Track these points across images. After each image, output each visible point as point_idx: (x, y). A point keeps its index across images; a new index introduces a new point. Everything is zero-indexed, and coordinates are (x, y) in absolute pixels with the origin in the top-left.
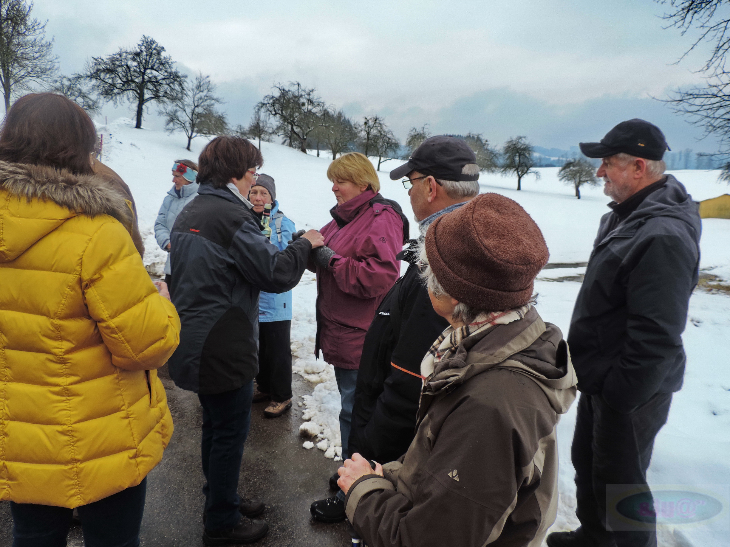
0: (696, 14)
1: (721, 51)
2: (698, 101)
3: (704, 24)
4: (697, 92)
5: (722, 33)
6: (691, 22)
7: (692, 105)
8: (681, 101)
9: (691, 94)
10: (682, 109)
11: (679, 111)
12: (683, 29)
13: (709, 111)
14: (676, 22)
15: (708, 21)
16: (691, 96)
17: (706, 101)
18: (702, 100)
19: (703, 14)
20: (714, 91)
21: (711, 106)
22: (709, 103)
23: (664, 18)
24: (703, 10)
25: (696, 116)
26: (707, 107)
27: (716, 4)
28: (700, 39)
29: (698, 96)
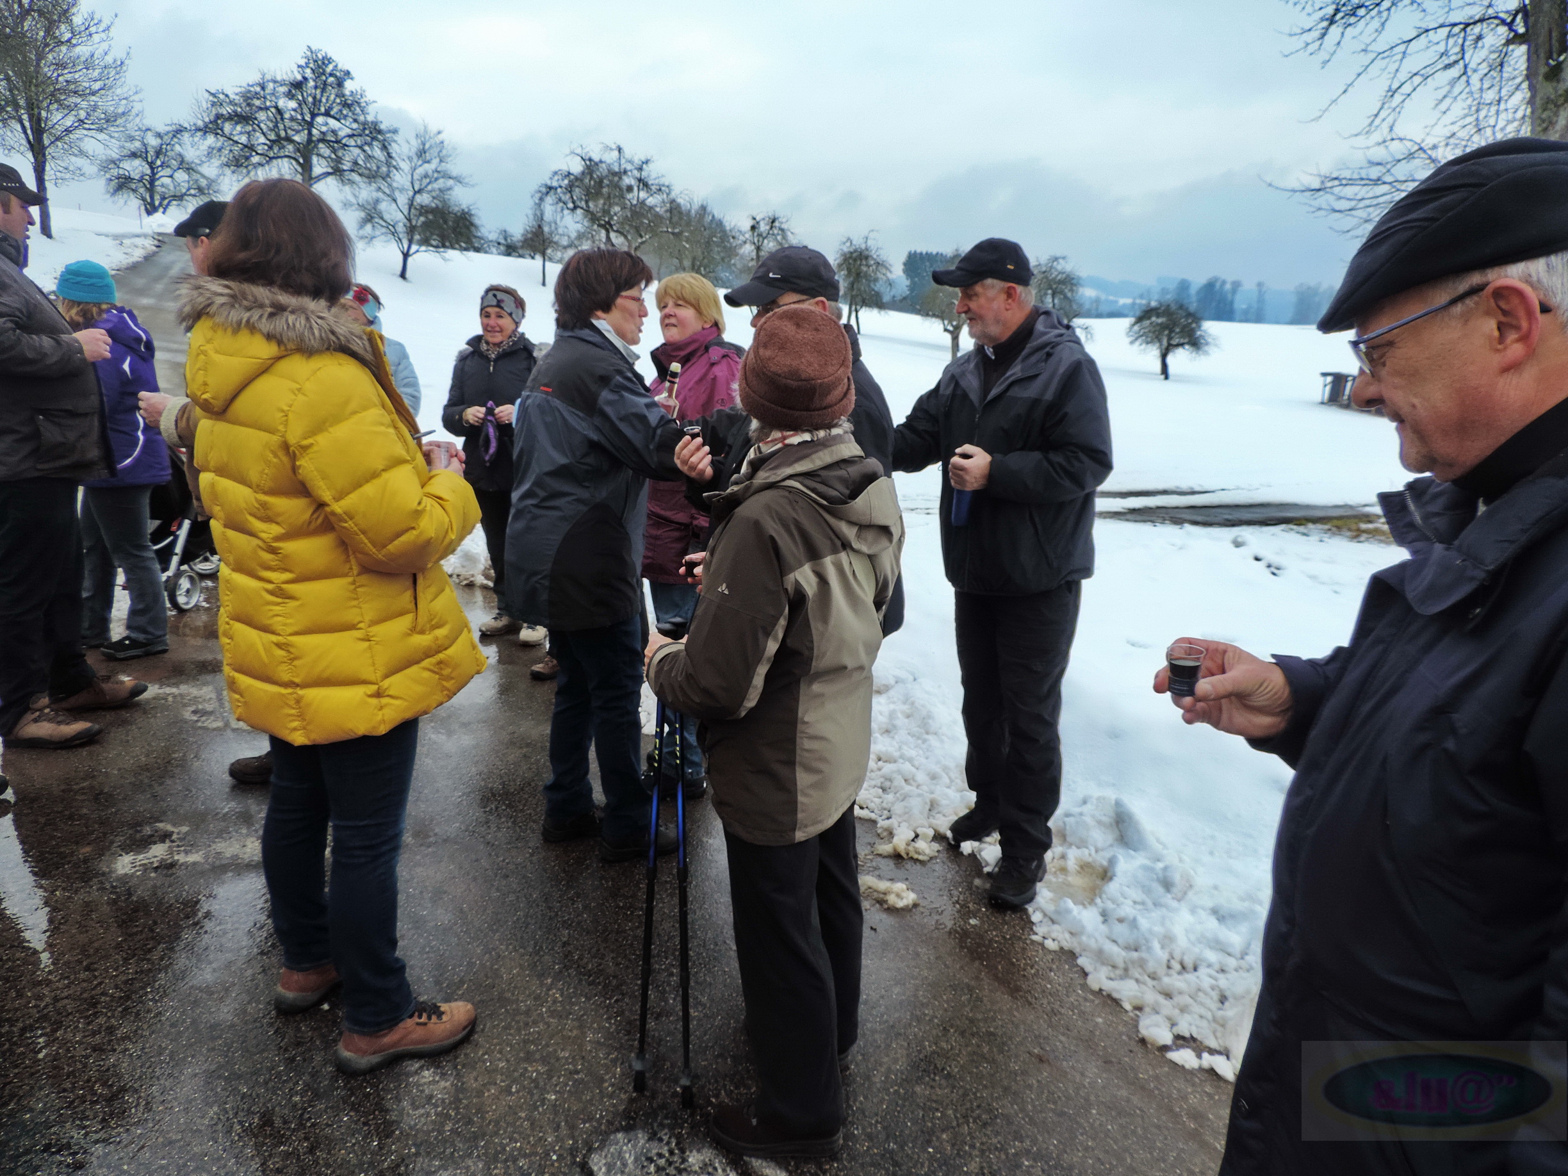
0: (1349, 29)
1: (1398, 98)
2: (1349, 191)
3: (1368, 45)
4: (1347, 174)
5: (1397, 64)
6: (1339, 43)
7: (1340, 198)
8: (1319, 190)
9: (1336, 179)
10: (1324, 206)
11: (1320, 209)
12: (1323, 55)
13: (1371, 209)
14: (1307, 44)
15: (1374, 40)
16: (1336, 183)
17: (1363, 192)
18: (1357, 188)
19: (1364, 29)
21: (1375, 202)
22: (1370, 195)
23: (1291, 35)
24: (1363, 21)
25: (1349, 218)
26: (1367, 202)
27: (1389, 9)
28: (1359, 75)
29: (1351, 182)
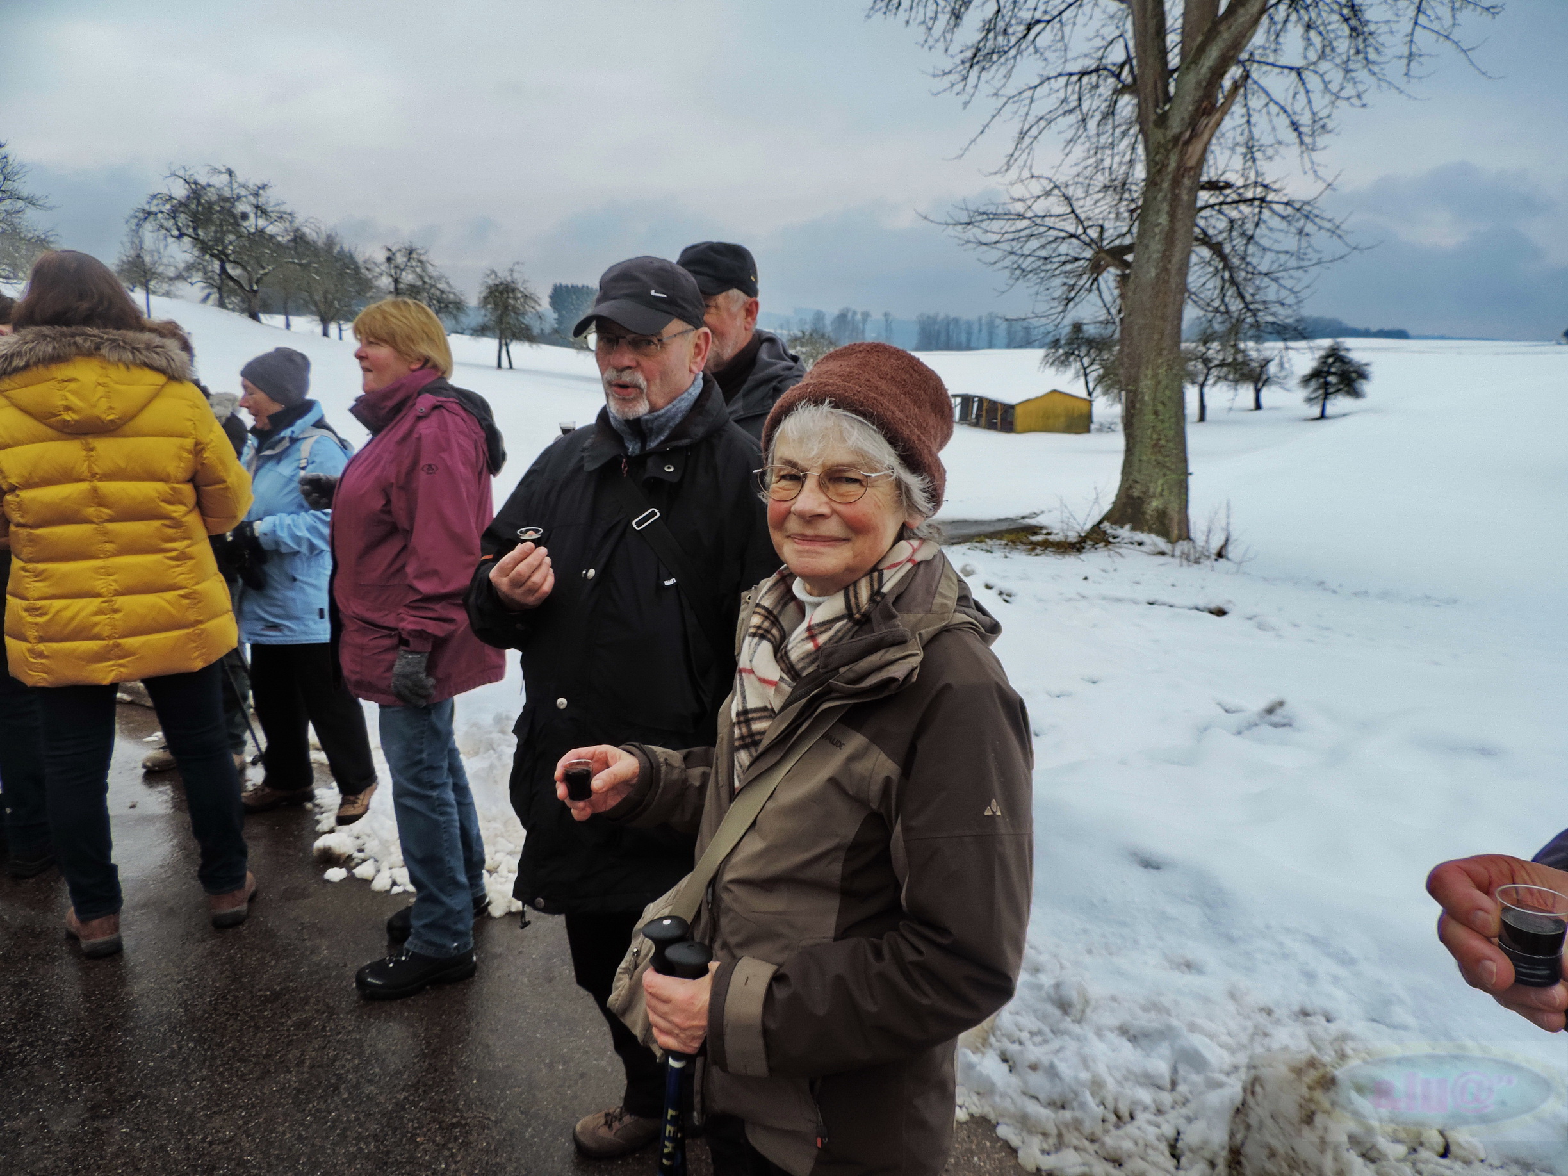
0: (984, 73)
1: (1027, 140)
2: (996, 225)
3: (998, 90)
4: (992, 209)
5: (1026, 108)
6: (976, 86)
7: (987, 231)
8: (969, 224)
9: (984, 213)
10: (972, 239)
11: (968, 242)
12: (965, 97)
13: (1014, 243)
14: (953, 85)
15: (1004, 85)
16: (985, 217)
17: (1008, 226)
18: (1002, 223)
19: (996, 73)
20: (1019, 207)
21: (1017, 235)
22: (1013, 229)
23: (934, 76)
24: (995, 67)
26: (1011, 236)
27: (1015, 57)
28: (993, 117)
29: (995, 216)
